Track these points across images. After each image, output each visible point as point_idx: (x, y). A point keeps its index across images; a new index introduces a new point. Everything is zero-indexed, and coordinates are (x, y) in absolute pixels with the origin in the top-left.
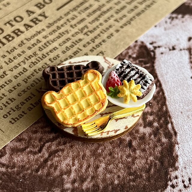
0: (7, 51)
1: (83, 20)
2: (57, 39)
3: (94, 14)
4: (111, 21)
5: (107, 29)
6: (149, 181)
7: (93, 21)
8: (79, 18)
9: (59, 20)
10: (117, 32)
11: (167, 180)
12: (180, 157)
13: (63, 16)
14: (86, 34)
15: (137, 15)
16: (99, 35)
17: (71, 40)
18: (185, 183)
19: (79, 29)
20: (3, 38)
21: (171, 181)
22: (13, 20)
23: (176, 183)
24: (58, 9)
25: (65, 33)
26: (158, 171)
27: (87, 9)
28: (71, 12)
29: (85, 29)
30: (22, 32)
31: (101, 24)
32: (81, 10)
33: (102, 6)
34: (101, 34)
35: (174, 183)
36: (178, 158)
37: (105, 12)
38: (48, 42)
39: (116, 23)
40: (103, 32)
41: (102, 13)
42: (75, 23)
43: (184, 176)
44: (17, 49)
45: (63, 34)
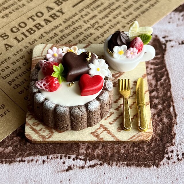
0: (29, 43)
1: (94, 17)
2: (71, 33)
3: (104, 11)
4: (119, 18)
5: (115, 25)
6: (149, 153)
7: (103, 17)
8: (92, 14)
9: (74, 16)
10: (123, 28)
11: (164, 152)
12: (177, 135)
13: (78, 13)
14: (96, 29)
15: (141, 13)
16: (108, 30)
17: (84, 34)
18: (179, 157)
19: (90, 25)
20: (26, 31)
21: (167, 154)
22: (35, 15)
23: (172, 156)
24: (74, 6)
25: (79, 27)
26: (157, 145)
27: (98, 6)
28: (84, 9)
29: (96, 25)
30: (42, 26)
31: (110, 21)
32: (93, 8)
33: (112, 4)
34: (110, 30)
35: (169, 156)
36: (176, 136)
37: (114, 9)
38: (64, 36)
39: (123, 20)
40: (112, 27)
41: (112, 10)
42: (88, 19)
43: (178, 151)
44: (38, 41)
45: (77, 29)
